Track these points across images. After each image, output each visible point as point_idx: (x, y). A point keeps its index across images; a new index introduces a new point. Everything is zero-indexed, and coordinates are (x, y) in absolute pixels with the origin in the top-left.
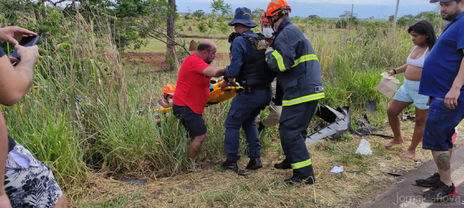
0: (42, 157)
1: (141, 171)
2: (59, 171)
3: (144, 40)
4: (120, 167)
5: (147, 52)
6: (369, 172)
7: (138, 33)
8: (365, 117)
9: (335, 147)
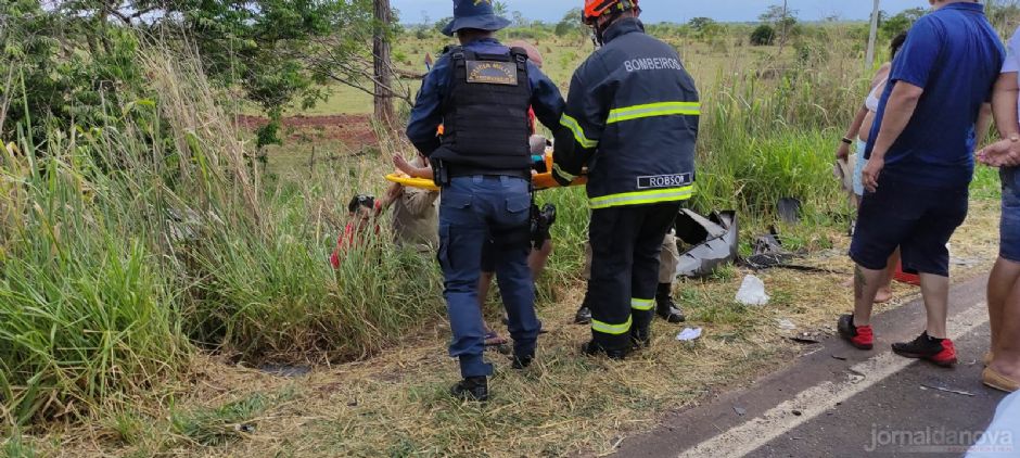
0: (100, 323)
1: (299, 349)
2: (135, 351)
3: (323, 89)
4: (258, 343)
5: (334, 114)
6: (754, 338)
7: (310, 74)
8: (773, 232)
9: (696, 293)
